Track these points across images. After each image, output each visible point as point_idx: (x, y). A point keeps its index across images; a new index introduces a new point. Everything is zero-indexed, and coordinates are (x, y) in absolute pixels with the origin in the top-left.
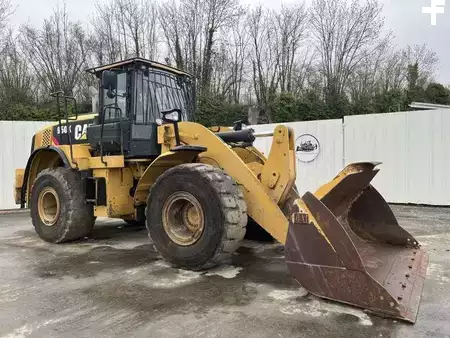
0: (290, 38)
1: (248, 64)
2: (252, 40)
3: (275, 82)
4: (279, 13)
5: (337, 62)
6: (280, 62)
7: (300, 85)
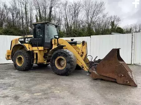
0: (76, 12)
1: (63, 19)
2: (64, 11)
3: (72, 25)
4: (73, 3)
5: (91, 20)
6: (73, 19)
7: (79, 26)
